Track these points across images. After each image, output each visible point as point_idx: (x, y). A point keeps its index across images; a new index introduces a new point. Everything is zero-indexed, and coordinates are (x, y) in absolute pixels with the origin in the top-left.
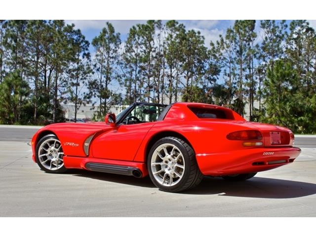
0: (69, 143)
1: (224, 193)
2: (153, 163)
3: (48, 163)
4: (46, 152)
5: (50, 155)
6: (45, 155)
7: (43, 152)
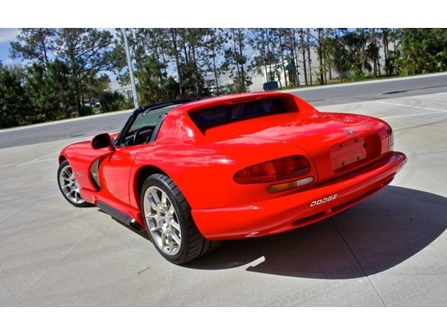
1: (262, 259)
2: (148, 215)
3: (73, 194)
5: (73, 185)
6: (68, 185)
7: (67, 182)
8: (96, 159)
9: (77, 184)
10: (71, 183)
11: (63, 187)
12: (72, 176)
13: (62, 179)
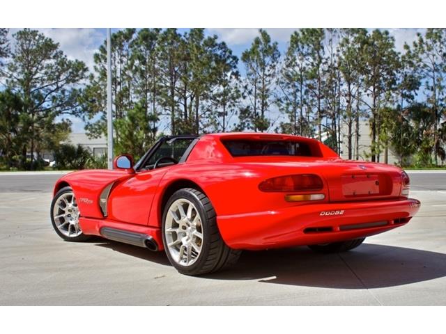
0: (83, 199)
1: (275, 277)
2: (168, 229)
3: (66, 227)
4: (64, 212)
5: (69, 216)
6: (62, 216)
7: (62, 212)
8: (109, 184)
9: (73, 215)
10: (67, 213)
11: (55, 218)
12: (70, 205)
13: (57, 207)
